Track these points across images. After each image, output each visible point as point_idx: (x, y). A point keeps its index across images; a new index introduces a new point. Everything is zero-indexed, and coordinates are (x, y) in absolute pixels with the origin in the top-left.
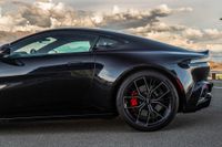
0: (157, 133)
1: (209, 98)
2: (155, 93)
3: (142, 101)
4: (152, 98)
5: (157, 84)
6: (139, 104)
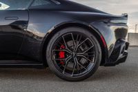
0: (80, 83)
2: (81, 47)
3: (69, 54)
4: (77, 52)
5: (83, 39)
6: (66, 57)
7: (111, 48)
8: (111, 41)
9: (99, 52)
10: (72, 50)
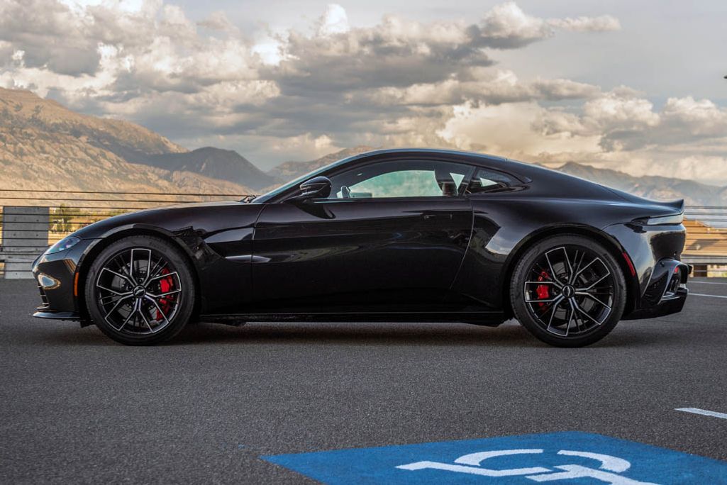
1: (683, 294)
2: (582, 277)
3: (559, 291)
4: (576, 286)
5: (587, 260)
6: (552, 296)
7: (646, 277)
8: (645, 263)
9: (621, 287)
10: (565, 282)
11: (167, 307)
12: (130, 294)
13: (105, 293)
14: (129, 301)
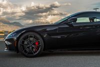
11: (38, 48)
12: (29, 46)
13: (23, 46)
14: (28, 47)
